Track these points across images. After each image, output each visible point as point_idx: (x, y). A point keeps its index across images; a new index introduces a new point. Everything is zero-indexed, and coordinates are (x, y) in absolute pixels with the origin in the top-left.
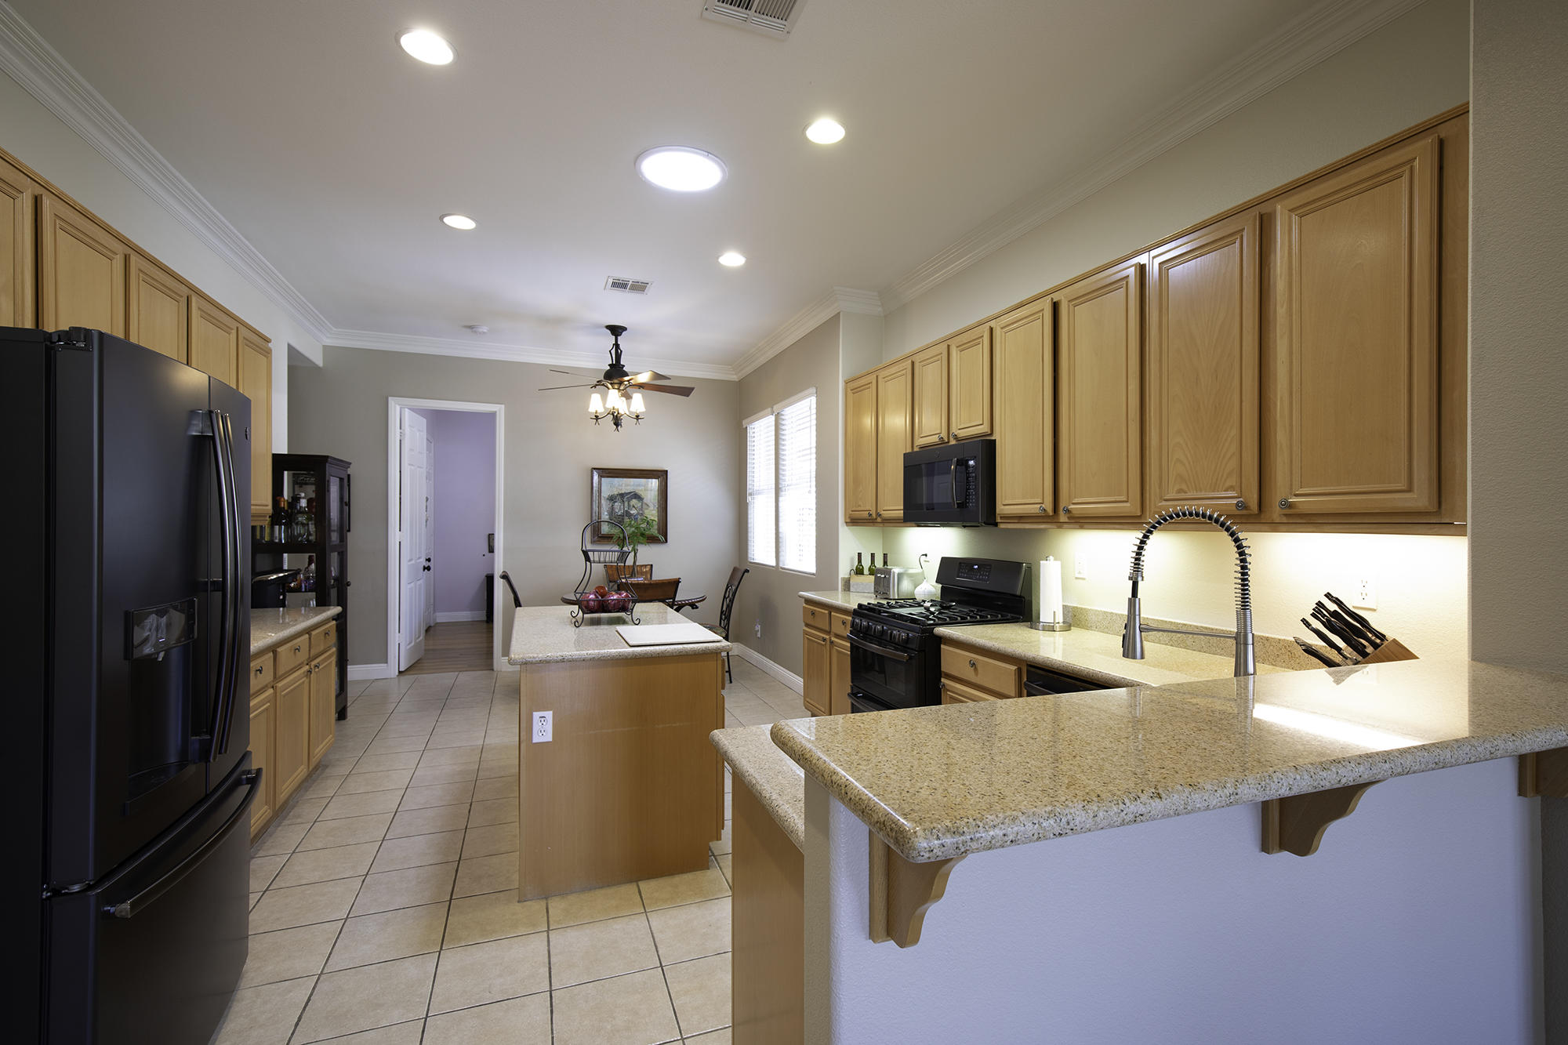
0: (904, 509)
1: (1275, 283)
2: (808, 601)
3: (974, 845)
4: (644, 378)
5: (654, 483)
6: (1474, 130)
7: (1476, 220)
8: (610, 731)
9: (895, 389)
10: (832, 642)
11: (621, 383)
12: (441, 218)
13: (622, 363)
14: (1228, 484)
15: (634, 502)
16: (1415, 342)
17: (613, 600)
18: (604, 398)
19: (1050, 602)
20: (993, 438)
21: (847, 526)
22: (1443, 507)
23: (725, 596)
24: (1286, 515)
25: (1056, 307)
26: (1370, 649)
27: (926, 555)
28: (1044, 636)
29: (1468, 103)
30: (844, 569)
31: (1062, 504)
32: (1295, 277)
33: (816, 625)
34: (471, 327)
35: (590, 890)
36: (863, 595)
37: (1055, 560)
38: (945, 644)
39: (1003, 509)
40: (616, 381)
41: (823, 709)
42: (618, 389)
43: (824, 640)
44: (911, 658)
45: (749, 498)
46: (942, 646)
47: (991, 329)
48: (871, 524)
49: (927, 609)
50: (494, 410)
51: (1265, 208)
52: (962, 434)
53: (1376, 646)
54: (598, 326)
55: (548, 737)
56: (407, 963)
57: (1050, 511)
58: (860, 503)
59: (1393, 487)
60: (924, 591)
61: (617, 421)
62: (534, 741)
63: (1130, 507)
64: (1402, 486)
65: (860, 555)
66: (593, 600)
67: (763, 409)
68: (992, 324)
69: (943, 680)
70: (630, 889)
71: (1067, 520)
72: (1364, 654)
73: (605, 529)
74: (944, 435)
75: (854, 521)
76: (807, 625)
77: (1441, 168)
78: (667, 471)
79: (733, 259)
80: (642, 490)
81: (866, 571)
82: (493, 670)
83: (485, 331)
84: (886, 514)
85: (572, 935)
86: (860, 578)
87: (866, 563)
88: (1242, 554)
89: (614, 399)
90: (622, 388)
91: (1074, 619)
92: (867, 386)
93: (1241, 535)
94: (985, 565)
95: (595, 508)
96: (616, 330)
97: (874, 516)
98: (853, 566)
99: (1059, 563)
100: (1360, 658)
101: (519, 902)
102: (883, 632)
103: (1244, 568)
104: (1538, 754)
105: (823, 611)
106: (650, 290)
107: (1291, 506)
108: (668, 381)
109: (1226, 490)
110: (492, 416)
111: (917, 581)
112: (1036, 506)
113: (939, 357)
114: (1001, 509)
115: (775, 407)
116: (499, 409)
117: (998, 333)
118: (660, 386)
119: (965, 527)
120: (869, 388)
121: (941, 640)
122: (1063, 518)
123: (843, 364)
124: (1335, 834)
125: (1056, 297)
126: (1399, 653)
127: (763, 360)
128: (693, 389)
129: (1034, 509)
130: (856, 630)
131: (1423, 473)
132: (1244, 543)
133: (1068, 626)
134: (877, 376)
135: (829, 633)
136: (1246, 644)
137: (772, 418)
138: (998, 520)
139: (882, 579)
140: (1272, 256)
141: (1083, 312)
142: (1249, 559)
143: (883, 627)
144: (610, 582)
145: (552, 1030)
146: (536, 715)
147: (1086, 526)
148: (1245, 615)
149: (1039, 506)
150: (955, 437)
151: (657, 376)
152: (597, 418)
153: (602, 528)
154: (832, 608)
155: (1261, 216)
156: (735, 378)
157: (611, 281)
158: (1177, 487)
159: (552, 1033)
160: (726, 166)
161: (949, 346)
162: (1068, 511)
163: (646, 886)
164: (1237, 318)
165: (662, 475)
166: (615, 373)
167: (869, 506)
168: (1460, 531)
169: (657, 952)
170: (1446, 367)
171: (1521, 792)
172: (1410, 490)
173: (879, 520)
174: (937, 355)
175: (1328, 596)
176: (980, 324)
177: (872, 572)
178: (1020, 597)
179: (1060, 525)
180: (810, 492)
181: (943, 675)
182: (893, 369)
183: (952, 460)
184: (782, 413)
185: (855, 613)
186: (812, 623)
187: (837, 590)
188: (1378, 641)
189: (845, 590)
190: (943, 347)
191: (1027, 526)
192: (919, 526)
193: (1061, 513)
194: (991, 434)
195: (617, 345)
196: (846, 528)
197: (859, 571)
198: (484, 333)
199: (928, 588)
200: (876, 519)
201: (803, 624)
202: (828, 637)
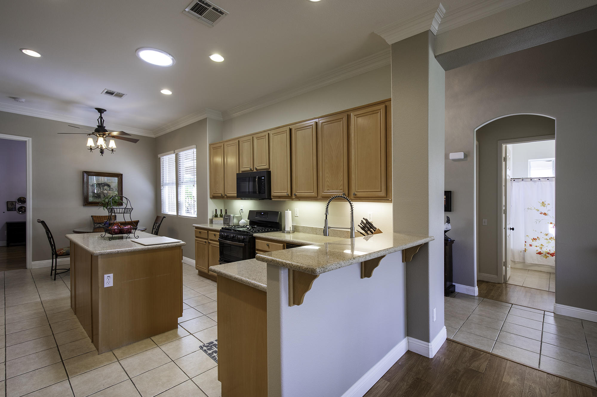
0: (237, 193)
1: (351, 134)
2: (197, 228)
3: (326, 270)
4: (115, 134)
5: (116, 179)
6: (393, 106)
7: (393, 128)
8: (138, 279)
9: (232, 149)
10: (209, 243)
11: (104, 135)
12: (21, 50)
13: (104, 126)
14: (340, 188)
15: (106, 187)
16: (382, 155)
17: (126, 229)
18: (96, 141)
19: (289, 225)
20: (270, 170)
21: (211, 199)
22: (387, 196)
23: (153, 228)
24: (354, 197)
25: (290, 130)
26: (373, 232)
27: (242, 210)
28: (287, 235)
29: (391, 98)
30: (210, 216)
31: (294, 193)
32: (356, 133)
33: (202, 237)
34: (14, 98)
35: (131, 344)
36: (219, 225)
37: (289, 211)
38: (257, 239)
39: (274, 194)
40: (101, 133)
41: (205, 268)
42: (103, 137)
43: (206, 242)
44: (245, 245)
45: (162, 188)
46: (256, 240)
47: (269, 134)
48: (222, 198)
49: (248, 228)
50: (26, 140)
51: (349, 113)
52: (258, 168)
53: (375, 231)
54: (91, 107)
55: (111, 284)
56: (53, 387)
57: (290, 195)
58: (217, 191)
59: (377, 190)
60: (243, 223)
61: (102, 151)
62: (105, 287)
63: (314, 194)
64: (379, 190)
65: (216, 210)
66: (117, 229)
67: (170, 151)
68: (269, 132)
69: (256, 251)
70: (149, 340)
71: (295, 198)
72: (372, 233)
73: (91, 199)
74: (252, 168)
75: (214, 197)
76: (197, 237)
77: (386, 113)
78: (122, 174)
79: (166, 92)
80: (109, 182)
81: (219, 216)
82: (26, 268)
83: (24, 101)
84: (228, 195)
85: (130, 360)
86: (216, 219)
87: (219, 213)
88: (352, 207)
89: (101, 141)
90: (104, 137)
91: (295, 229)
92: (220, 147)
93: (351, 202)
94: (266, 213)
95: (85, 190)
96: (101, 111)
97: (223, 195)
98: (213, 214)
99: (291, 211)
100: (372, 234)
101: (99, 354)
102: (233, 237)
103: (352, 211)
104: (405, 249)
105: (205, 231)
106: (124, 97)
107: (355, 195)
108: (130, 136)
109: (340, 190)
110: (25, 142)
111: (240, 218)
112: (285, 193)
113: (250, 140)
114: (273, 194)
115: (176, 151)
116: (29, 141)
117: (271, 135)
118: (123, 137)
119: (260, 200)
120: (221, 148)
121: (255, 238)
122: (294, 197)
123: (208, 138)
124: (376, 271)
125: (291, 127)
126: (380, 232)
127: (169, 131)
128: (139, 140)
129: (285, 194)
130: (221, 237)
131: (383, 187)
132: (352, 204)
133: (294, 232)
134: (224, 144)
135: (207, 239)
136: (353, 230)
137: (174, 155)
138: (272, 198)
139: (227, 218)
140: (350, 127)
141: (299, 133)
142: (353, 208)
143: (233, 235)
144: (95, 223)
145: (137, 390)
146: (106, 276)
147: (301, 200)
148: (353, 222)
149: (286, 193)
150: (256, 169)
151: (123, 133)
152: (91, 149)
153: (89, 199)
154: (208, 230)
155: (348, 115)
156: (153, 136)
157: (106, 91)
158: (327, 189)
159: (138, 391)
160: (175, 60)
161: (253, 137)
162: (296, 195)
163: (155, 338)
164: (342, 142)
165: (120, 176)
166: (101, 130)
167: (220, 192)
168: (391, 202)
169: (169, 357)
170: (388, 162)
171: (403, 262)
172: (381, 191)
173: (225, 197)
174: (249, 140)
175: (364, 218)
176: (264, 131)
177: (221, 216)
178: (278, 223)
179: (293, 199)
180: (194, 186)
181: (256, 250)
182: (231, 142)
183: (256, 177)
184: (180, 153)
185: (221, 231)
186: (199, 236)
187: (208, 223)
188: (375, 229)
189: (210, 223)
190: (251, 137)
191: (282, 200)
192: (242, 199)
193: (293, 195)
194: (269, 169)
195: (101, 117)
196: (211, 200)
197: (216, 216)
198: (22, 102)
199: (244, 221)
200: (224, 197)
201: (195, 237)
202: (207, 241)
